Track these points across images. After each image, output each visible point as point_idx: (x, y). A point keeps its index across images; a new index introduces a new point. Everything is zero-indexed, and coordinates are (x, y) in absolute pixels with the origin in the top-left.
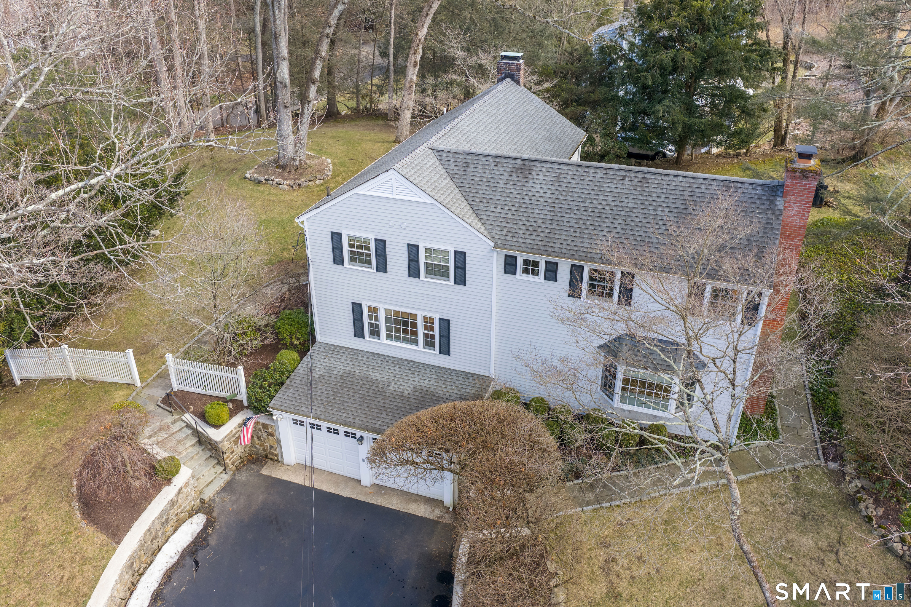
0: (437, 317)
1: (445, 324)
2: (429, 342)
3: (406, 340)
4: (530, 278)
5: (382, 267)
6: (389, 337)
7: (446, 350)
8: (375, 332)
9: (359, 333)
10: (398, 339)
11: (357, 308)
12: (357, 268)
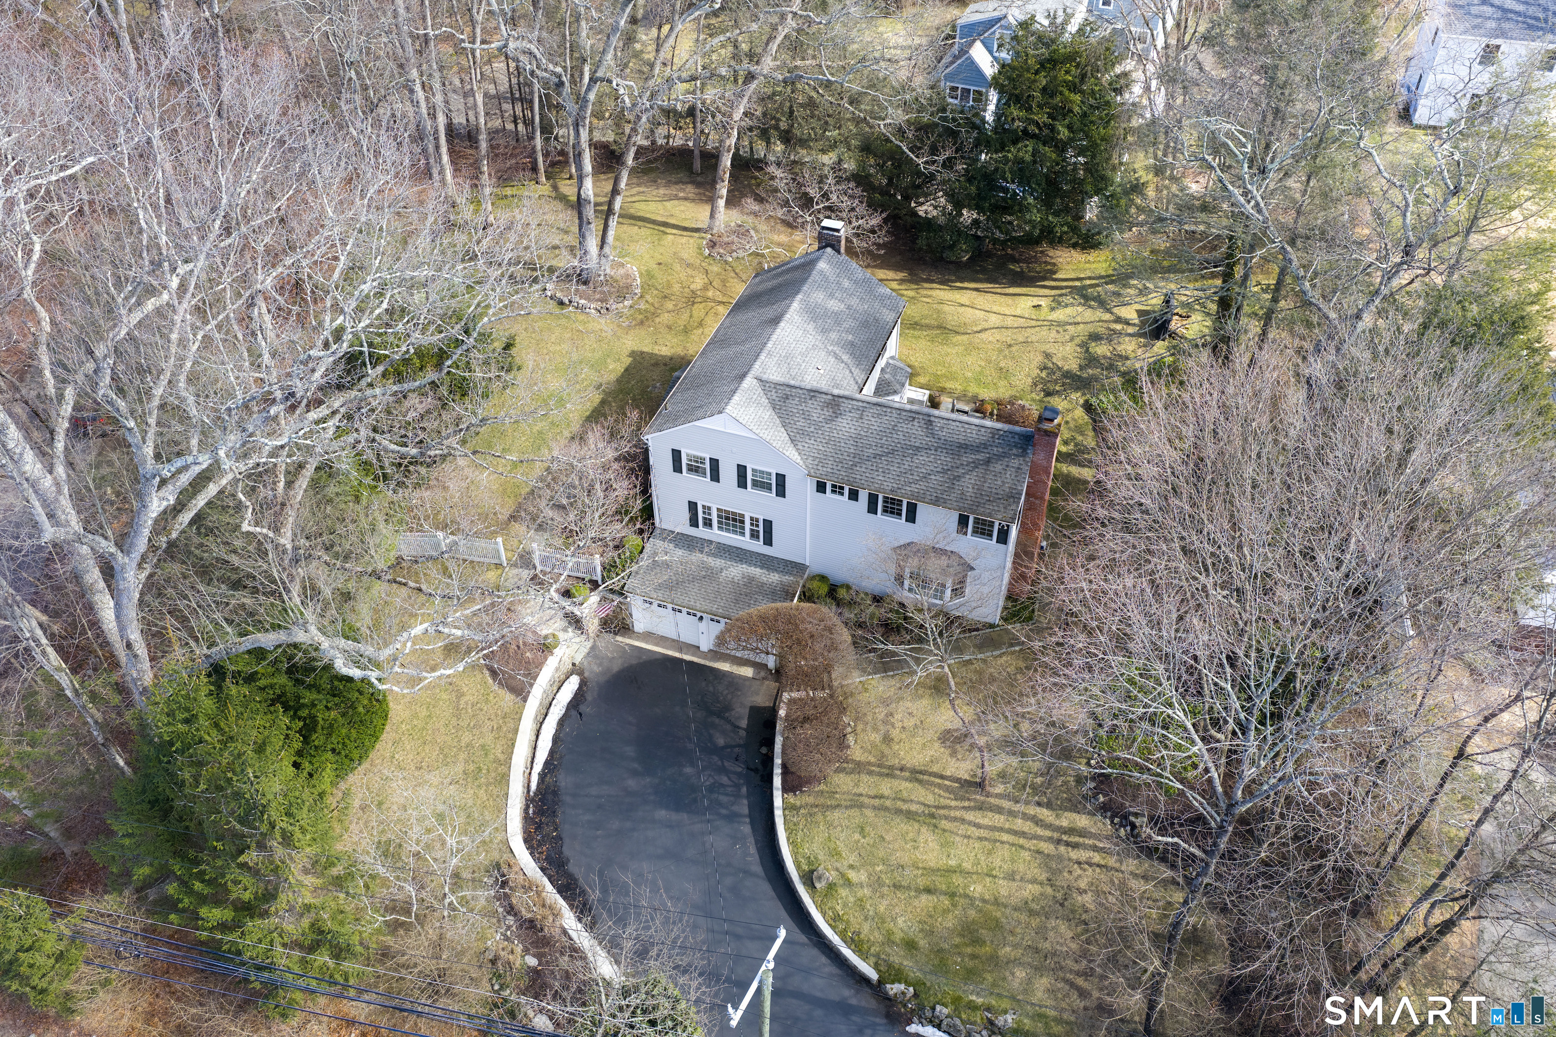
0: (761, 518)
1: (768, 524)
2: (754, 535)
3: (735, 532)
4: (837, 497)
5: (715, 477)
6: (720, 528)
7: (768, 541)
8: (708, 523)
9: (694, 523)
10: (728, 530)
11: (693, 506)
12: (693, 476)
